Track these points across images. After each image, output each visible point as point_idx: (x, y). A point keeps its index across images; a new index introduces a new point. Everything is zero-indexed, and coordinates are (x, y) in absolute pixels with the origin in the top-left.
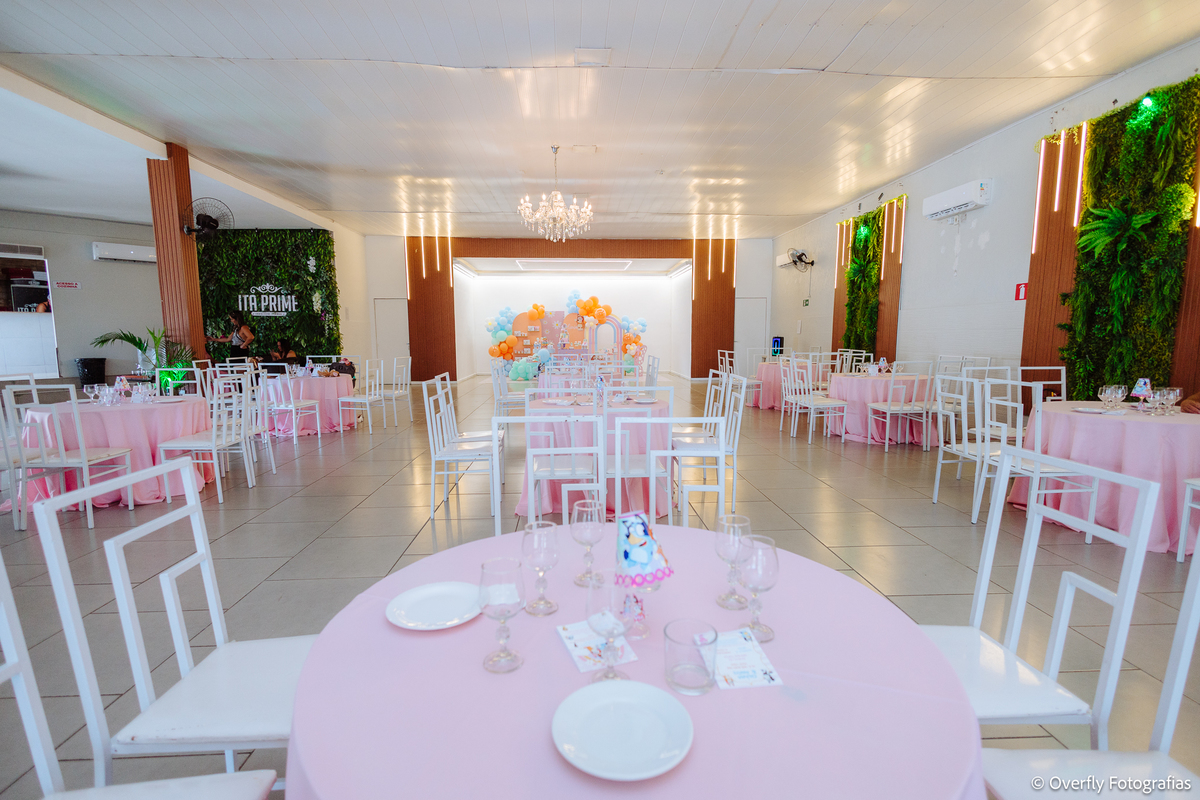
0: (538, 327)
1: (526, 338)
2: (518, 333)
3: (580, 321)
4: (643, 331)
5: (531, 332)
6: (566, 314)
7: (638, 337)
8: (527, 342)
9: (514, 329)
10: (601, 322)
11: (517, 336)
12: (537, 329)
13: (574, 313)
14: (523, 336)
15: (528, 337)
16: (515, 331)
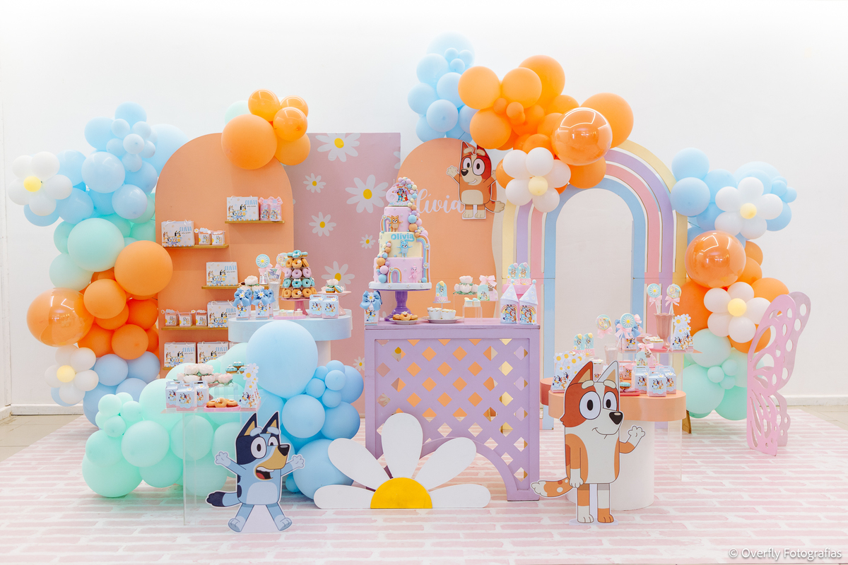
0: (275, 204)
1: (218, 253)
2: (183, 231)
3: (474, 177)
4: (776, 224)
5: (240, 226)
6: (409, 145)
7: (754, 252)
8: (220, 272)
9: (163, 213)
10: (581, 179)
11: (174, 246)
12: (272, 209)
13: (445, 137)
14: (205, 243)
15: (228, 246)
16: (168, 222)
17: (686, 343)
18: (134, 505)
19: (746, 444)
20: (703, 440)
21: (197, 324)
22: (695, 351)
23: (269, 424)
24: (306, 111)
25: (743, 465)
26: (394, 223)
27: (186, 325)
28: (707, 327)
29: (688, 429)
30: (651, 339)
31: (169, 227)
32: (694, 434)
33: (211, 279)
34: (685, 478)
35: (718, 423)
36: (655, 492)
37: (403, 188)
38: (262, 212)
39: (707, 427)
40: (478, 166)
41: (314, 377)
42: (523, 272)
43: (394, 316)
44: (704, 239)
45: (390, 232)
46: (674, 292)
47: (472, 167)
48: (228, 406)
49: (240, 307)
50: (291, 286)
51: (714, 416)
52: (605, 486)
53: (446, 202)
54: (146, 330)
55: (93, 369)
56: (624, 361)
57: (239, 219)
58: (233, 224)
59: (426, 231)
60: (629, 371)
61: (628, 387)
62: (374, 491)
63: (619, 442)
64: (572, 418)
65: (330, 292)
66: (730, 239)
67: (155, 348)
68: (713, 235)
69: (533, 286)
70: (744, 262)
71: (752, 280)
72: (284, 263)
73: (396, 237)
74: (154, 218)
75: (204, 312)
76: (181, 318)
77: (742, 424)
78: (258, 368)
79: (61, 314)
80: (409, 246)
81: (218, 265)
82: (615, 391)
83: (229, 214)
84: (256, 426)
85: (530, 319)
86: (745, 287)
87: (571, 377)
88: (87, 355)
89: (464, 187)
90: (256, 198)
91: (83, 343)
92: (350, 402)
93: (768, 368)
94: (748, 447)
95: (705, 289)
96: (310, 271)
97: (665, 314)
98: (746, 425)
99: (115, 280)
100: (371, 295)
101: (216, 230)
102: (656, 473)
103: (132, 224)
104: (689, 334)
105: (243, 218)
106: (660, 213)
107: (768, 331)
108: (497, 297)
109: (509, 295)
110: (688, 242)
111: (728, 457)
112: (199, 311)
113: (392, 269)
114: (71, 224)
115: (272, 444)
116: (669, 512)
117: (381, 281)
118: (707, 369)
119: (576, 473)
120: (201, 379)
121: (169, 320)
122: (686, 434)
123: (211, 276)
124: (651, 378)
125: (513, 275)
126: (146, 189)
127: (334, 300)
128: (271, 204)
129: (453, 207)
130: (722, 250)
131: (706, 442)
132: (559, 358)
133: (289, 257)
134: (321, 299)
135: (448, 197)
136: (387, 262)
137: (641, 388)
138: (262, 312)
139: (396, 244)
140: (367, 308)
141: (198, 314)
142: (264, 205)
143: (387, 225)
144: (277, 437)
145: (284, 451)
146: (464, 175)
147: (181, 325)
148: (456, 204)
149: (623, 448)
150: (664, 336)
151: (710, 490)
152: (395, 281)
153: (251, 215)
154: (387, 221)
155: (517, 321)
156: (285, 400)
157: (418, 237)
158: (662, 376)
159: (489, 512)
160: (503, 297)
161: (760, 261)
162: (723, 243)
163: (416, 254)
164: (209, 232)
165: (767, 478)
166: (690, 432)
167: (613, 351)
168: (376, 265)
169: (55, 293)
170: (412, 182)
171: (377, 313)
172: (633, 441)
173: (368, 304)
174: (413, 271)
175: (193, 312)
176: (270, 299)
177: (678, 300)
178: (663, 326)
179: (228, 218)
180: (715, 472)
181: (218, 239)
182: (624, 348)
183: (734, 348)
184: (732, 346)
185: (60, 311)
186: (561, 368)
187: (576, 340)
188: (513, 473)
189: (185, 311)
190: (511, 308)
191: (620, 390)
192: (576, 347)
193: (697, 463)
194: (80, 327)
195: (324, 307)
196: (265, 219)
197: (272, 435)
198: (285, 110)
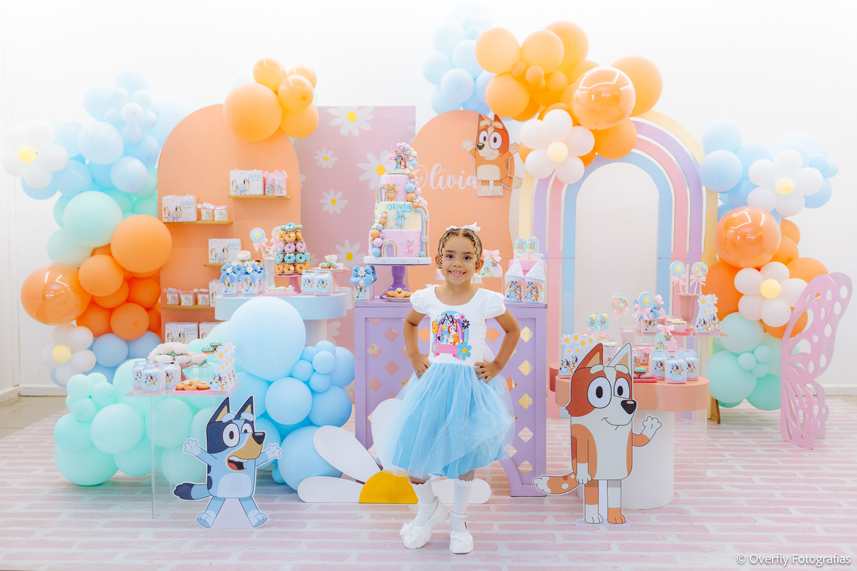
0: (280, 178)
2: (185, 207)
3: (491, 151)
4: (815, 201)
8: (222, 250)
11: (175, 221)
12: (277, 183)
13: (462, 109)
14: (207, 219)
15: (232, 223)
16: (169, 197)
17: (712, 326)
18: (107, 495)
19: (780, 437)
20: (732, 431)
21: (199, 303)
22: (722, 335)
23: (243, 409)
24: (314, 82)
25: (775, 459)
26: (391, 192)
27: (187, 304)
28: (737, 311)
29: (717, 419)
30: (674, 321)
31: (171, 201)
32: (723, 425)
33: (214, 257)
34: (710, 473)
35: (750, 413)
36: (675, 488)
37: (402, 155)
38: (267, 187)
39: (738, 417)
40: (495, 140)
41: (301, 359)
42: (532, 246)
43: (388, 293)
44: (735, 215)
45: (387, 203)
46: (701, 270)
47: (489, 140)
48: (198, 389)
49: (226, 283)
50: (283, 261)
51: (745, 406)
52: (617, 483)
53: (461, 178)
54: (148, 310)
55: (91, 349)
56: (642, 344)
57: (243, 194)
58: (237, 199)
59: (425, 202)
60: (647, 355)
61: (644, 373)
62: (364, 483)
63: (632, 434)
64: (579, 406)
65: (325, 268)
66: (764, 216)
67: (157, 329)
68: (745, 212)
69: (540, 262)
70: (779, 240)
71: (788, 261)
72: (278, 237)
73: (392, 207)
74: (156, 192)
75: (206, 290)
76: (183, 297)
77: (776, 414)
78: (235, 347)
79: (55, 291)
80: (406, 217)
81: (221, 242)
82: (627, 377)
83: (232, 188)
84: (229, 411)
85: (537, 297)
86: (780, 267)
87: (579, 361)
88: (84, 335)
89: (480, 161)
90: (260, 172)
91: (81, 321)
92: (342, 387)
93: (804, 355)
94: (781, 439)
95: (736, 270)
96: (304, 245)
97: (690, 294)
98: (779, 415)
99: (112, 256)
100: (362, 271)
101: (219, 205)
102: (676, 467)
103: (135, 199)
104: (716, 316)
105: (248, 193)
106: (688, 189)
107: (805, 315)
108: (501, 273)
109: (515, 271)
110: (719, 219)
111: (759, 450)
112: (201, 290)
113: (387, 241)
114: (67, 197)
115: (246, 431)
116: (689, 512)
117: (375, 254)
118: (737, 355)
119: (583, 468)
120: (174, 360)
121: (171, 299)
122: (714, 424)
123: (213, 253)
124: (669, 363)
125: (520, 250)
126: (147, 161)
127: (327, 276)
128: (276, 178)
129: (468, 183)
130: (755, 227)
131: (737, 433)
132: (567, 340)
133: (282, 230)
134: (313, 275)
135: (463, 172)
136: (381, 235)
137: (658, 374)
138: (251, 288)
139: (392, 215)
140: (357, 284)
141: (200, 293)
142: (268, 179)
143: (383, 194)
144: (252, 423)
145: (259, 439)
146: (480, 149)
147: (183, 304)
148: (472, 180)
149: (636, 440)
150: (688, 319)
151: (738, 487)
152: (390, 255)
153: (255, 189)
154: (383, 190)
155: (523, 300)
156: (270, 383)
157: (416, 208)
158: (682, 361)
159: (488, 509)
160: (508, 273)
161: (797, 240)
162: (756, 219)
163: (414, 225)
164: (212, 207)
165: (802, 474)
166: (719, 422)
167: (630, 334)
168: (370, 238)
169: (52, 269)
170: (412, 148)
171: (368, 289)
172: (648, 433)
173: (358, 279)
174: (410, 244)
175: (196, 290)
176: (260, 275)
177: (704, 279)
178: (688, 307)
179: (231, 193)
180: (745, 467)
181: (220, 214)
182: (643, 331)
183: (767, 333)
184: (765, 331)
185: (56, 287)
186: (569, 351)
187: (589, 321)
188: (517, 466)
189: (187, 290)
190: (516, 285)
191: (633, 375)
192: (588, 329)
193: (724, 456)
194: (76, 304)
195: (316, 283)
196: (269, 194)
197: (246, 421)
198: (291, 78)
